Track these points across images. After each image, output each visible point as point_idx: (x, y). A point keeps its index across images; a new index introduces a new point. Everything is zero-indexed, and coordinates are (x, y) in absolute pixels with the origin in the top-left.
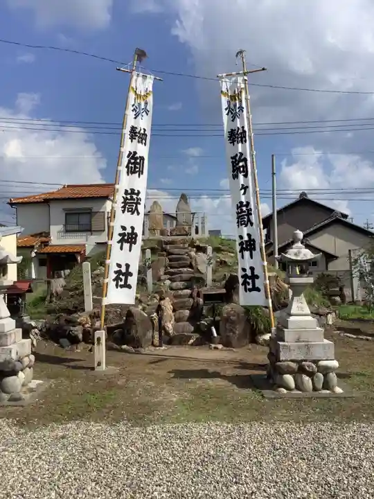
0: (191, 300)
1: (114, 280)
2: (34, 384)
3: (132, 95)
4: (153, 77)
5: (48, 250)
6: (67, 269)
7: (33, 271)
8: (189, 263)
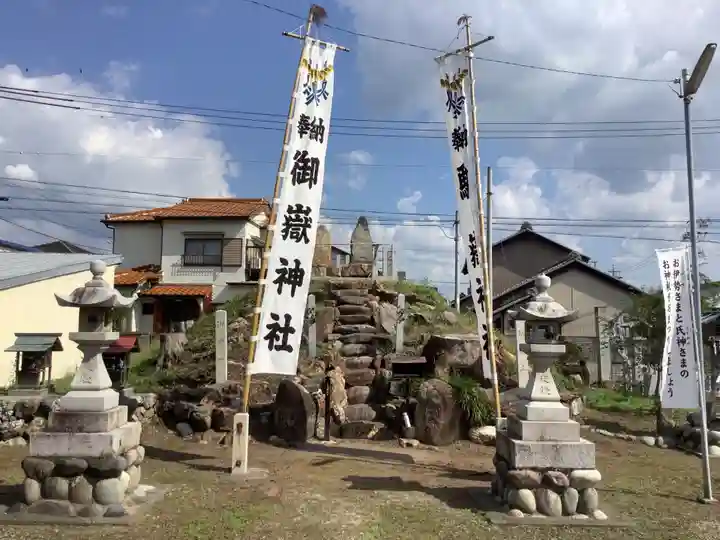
0: (372, 372)
1: (266, 338)
2: (143, 490)
3: (303, 71)
4: (335, 46)
5: (158, 291)
6: (190, 319)
7: (134, 321)
8: (369, 317)
